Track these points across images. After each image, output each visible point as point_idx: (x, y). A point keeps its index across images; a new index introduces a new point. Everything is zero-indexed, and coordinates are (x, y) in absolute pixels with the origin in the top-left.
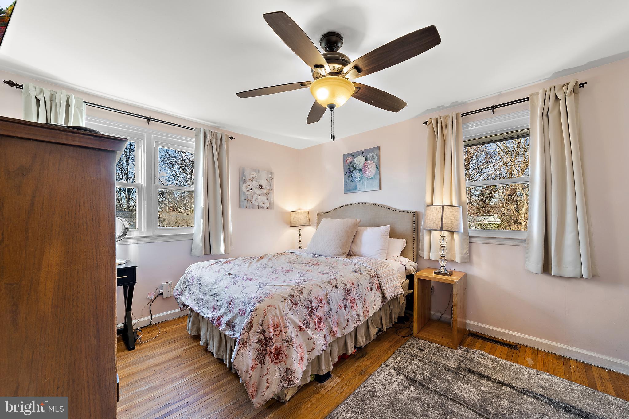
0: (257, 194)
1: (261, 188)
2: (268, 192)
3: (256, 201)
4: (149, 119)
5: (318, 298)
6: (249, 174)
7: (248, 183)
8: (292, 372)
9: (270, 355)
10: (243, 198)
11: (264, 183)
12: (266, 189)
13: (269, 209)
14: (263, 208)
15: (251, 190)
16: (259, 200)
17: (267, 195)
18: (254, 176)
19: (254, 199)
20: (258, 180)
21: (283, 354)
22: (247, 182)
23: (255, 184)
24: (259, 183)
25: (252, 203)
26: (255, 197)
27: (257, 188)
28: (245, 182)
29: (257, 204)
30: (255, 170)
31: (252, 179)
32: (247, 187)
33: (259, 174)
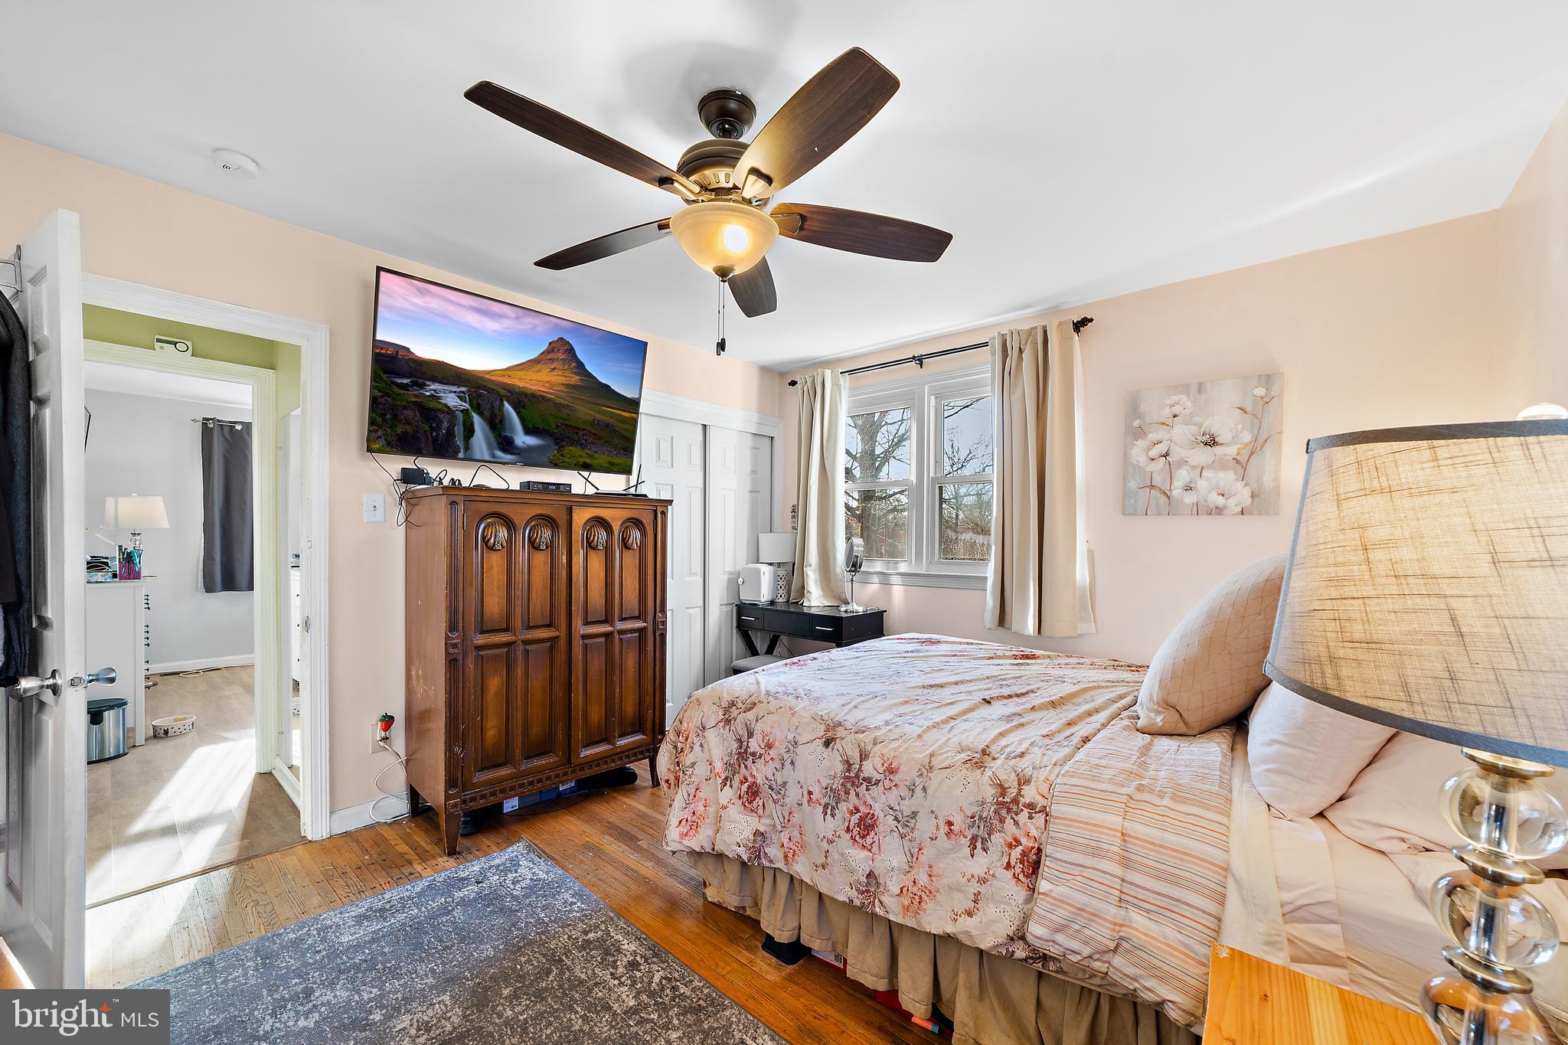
0: (1194, 467)
1: (1212, 442)
2: (1246, 453)
3: (1188, 488)
4: (920, 360)
5: (889, 762)
6: (1154, 408)
7: (1153, 436)
8: (764, 842)
9: (742, 783)
10: (1133, 485)
11: (1225, 423)
12: (1235, 440)
13: (1251, 513)
14: (1219, 511)
15: (1166, 455)
16: (1202, 485)
17: (1241, 465)
18: (1176, 410)
19: (1178, 484)
20: (1197, 419)
21: (762, 801)
22: (1150, 432)
23: (1181, 432)
24: (1200, 429)
25: (1169, 498)
26: (1183, 476)
27: (1194, 444)
28: (1139, 433)
29: (1190, 499)
30: (1185, 389)
31: (1169, 421)
32: (1149, 449)
33: (1203, 398)
